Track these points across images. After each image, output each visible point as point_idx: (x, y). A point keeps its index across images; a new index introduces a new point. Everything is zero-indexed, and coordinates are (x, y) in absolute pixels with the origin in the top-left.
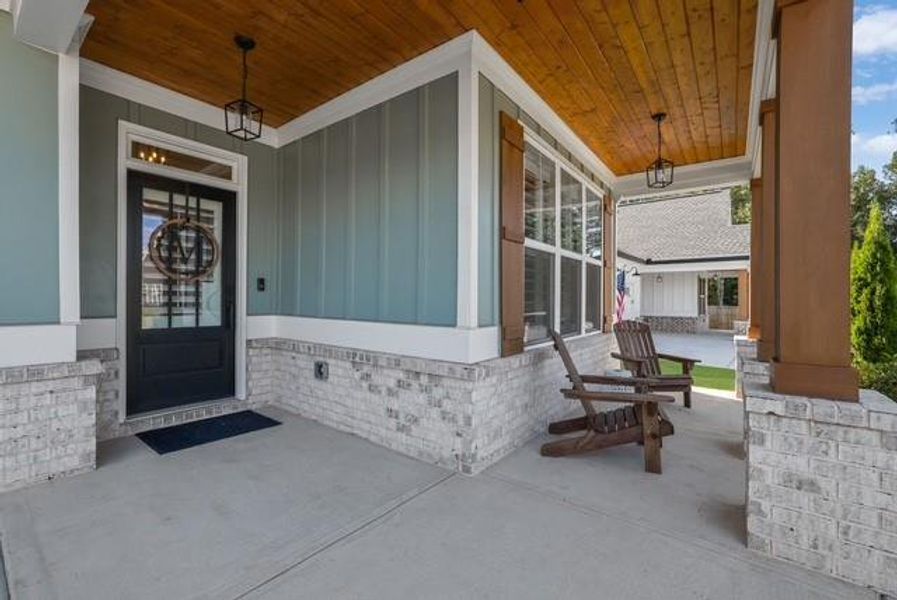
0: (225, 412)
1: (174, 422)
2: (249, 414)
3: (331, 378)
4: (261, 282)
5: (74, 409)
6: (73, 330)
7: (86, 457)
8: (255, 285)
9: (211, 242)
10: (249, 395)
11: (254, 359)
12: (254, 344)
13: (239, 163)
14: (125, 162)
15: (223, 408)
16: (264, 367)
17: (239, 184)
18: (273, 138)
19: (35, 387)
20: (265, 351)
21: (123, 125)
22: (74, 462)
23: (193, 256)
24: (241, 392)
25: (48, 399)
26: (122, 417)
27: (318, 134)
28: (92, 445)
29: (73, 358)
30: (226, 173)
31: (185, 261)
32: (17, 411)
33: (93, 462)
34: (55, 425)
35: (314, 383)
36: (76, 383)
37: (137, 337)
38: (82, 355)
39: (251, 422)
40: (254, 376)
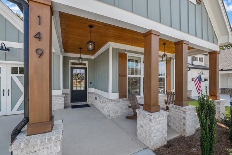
0: (84, 104)
1: (77, 105)
2: (88, 105)
3: (97, 100)
4: (91, 82)
5: (62, 101)
6: (62, 91)
7: (63, 107)
8: (90, 83)
9: (83, 76)
10: (88, 102)
11: (89, 96)
12: (89, 93)
13: (87, 63)
14: (70, 66)
15: (84, 103)
16: (91, 97)
17: (87, 66)
18: (92, 57)
19: (58, 98)
20: (91, 94)
21: (70, 60)
22: (62, 108)
23: (80, 79)
24: (87, 101)
25: (59, 99)
26: (70, 103)
27: (99, 56)
28: (64, 106)
29: (62, 94)
30: (85, 64)
31: (79, 79)
32: (56, 100)
33: (64, 108)
34: (60, 102)
35: (95, 100)
36: (62, 97)
37: (72, 91)
38: (63, 94)
39: (88, 106)
40: (89, 98)
